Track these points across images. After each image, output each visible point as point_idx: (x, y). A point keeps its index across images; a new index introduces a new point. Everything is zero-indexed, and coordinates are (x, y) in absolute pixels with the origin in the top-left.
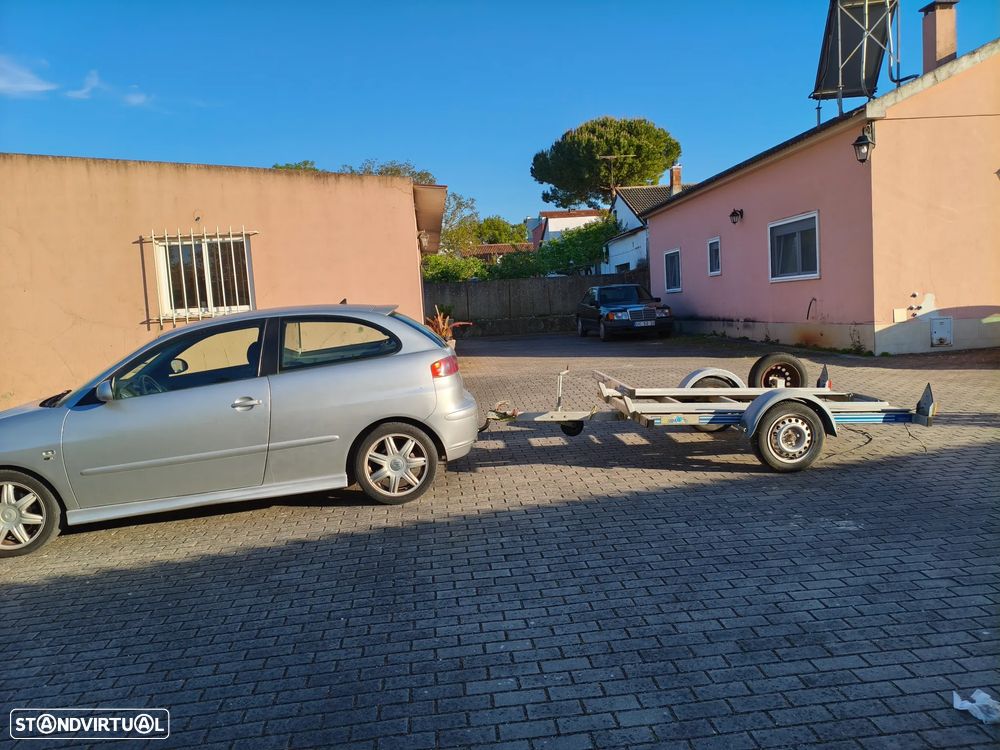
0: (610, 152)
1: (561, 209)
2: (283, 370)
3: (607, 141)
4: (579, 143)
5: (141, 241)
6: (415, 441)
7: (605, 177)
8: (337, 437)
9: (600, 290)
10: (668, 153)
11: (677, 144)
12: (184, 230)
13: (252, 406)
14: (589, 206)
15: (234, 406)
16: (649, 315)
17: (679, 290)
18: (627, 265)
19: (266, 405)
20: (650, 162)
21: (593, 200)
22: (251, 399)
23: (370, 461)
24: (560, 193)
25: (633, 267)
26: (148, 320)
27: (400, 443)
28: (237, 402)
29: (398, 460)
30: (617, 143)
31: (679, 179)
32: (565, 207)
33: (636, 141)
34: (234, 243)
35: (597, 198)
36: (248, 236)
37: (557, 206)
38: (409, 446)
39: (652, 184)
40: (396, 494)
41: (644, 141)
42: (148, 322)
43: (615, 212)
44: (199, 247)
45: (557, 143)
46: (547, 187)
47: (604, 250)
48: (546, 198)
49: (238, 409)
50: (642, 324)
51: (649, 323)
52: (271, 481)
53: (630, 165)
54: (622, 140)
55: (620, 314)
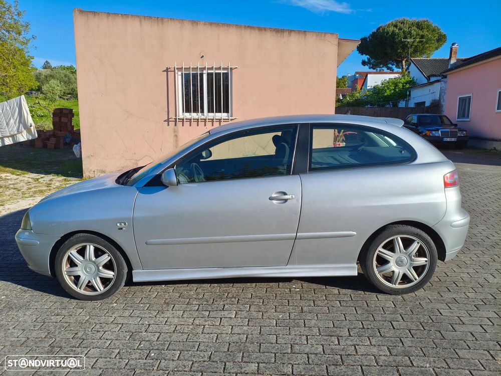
0: (405, 38)
1: (372, 70)
2: (313, 170)
3: (404, 32)
4: (388, 33)
5: (167, 70)
6: (421, 243)
7: (400, 52)
8: (355, 233)
9: (419, 117)
10: (439, 40)
11: (445, 35)
12: (193, 63)
13: (286, 200)
14: (388, 69)
15: (271, 199)
16: (453, 134)
17: (468, 120)
18: (424, 103)
19: (298, 201)
20: (428, 45)
21: (390, 66)
22: (285, 194)
23: (378, 256)
24: (372, 61)
25: (427, 104)
26: (168, 119)
27: (407, 243)
28: (274, 195)
29: (404, 258)
30: (410, 33)
31: (456, 53)
32: (374, 69)
33: (421, 33)
34: (223, 73)
35: (393, 65)
36: (231, 69)
37: (370, 68)
38: (415, 247)
39: (428, 57)
40: (397, 286)
41: (425, 32)
42: (168, 121)
43: (409, 72)
44: (202, 75)
45: (374, 33)
46: (365, 57)
47: (408, 94)
48: (364, 63)
49: (274, 202)
50: (448, 140)
51: (453, 140)
52: (294, 263)
53: (416, 46)
54: (413, 32)
55: (434, 132)
